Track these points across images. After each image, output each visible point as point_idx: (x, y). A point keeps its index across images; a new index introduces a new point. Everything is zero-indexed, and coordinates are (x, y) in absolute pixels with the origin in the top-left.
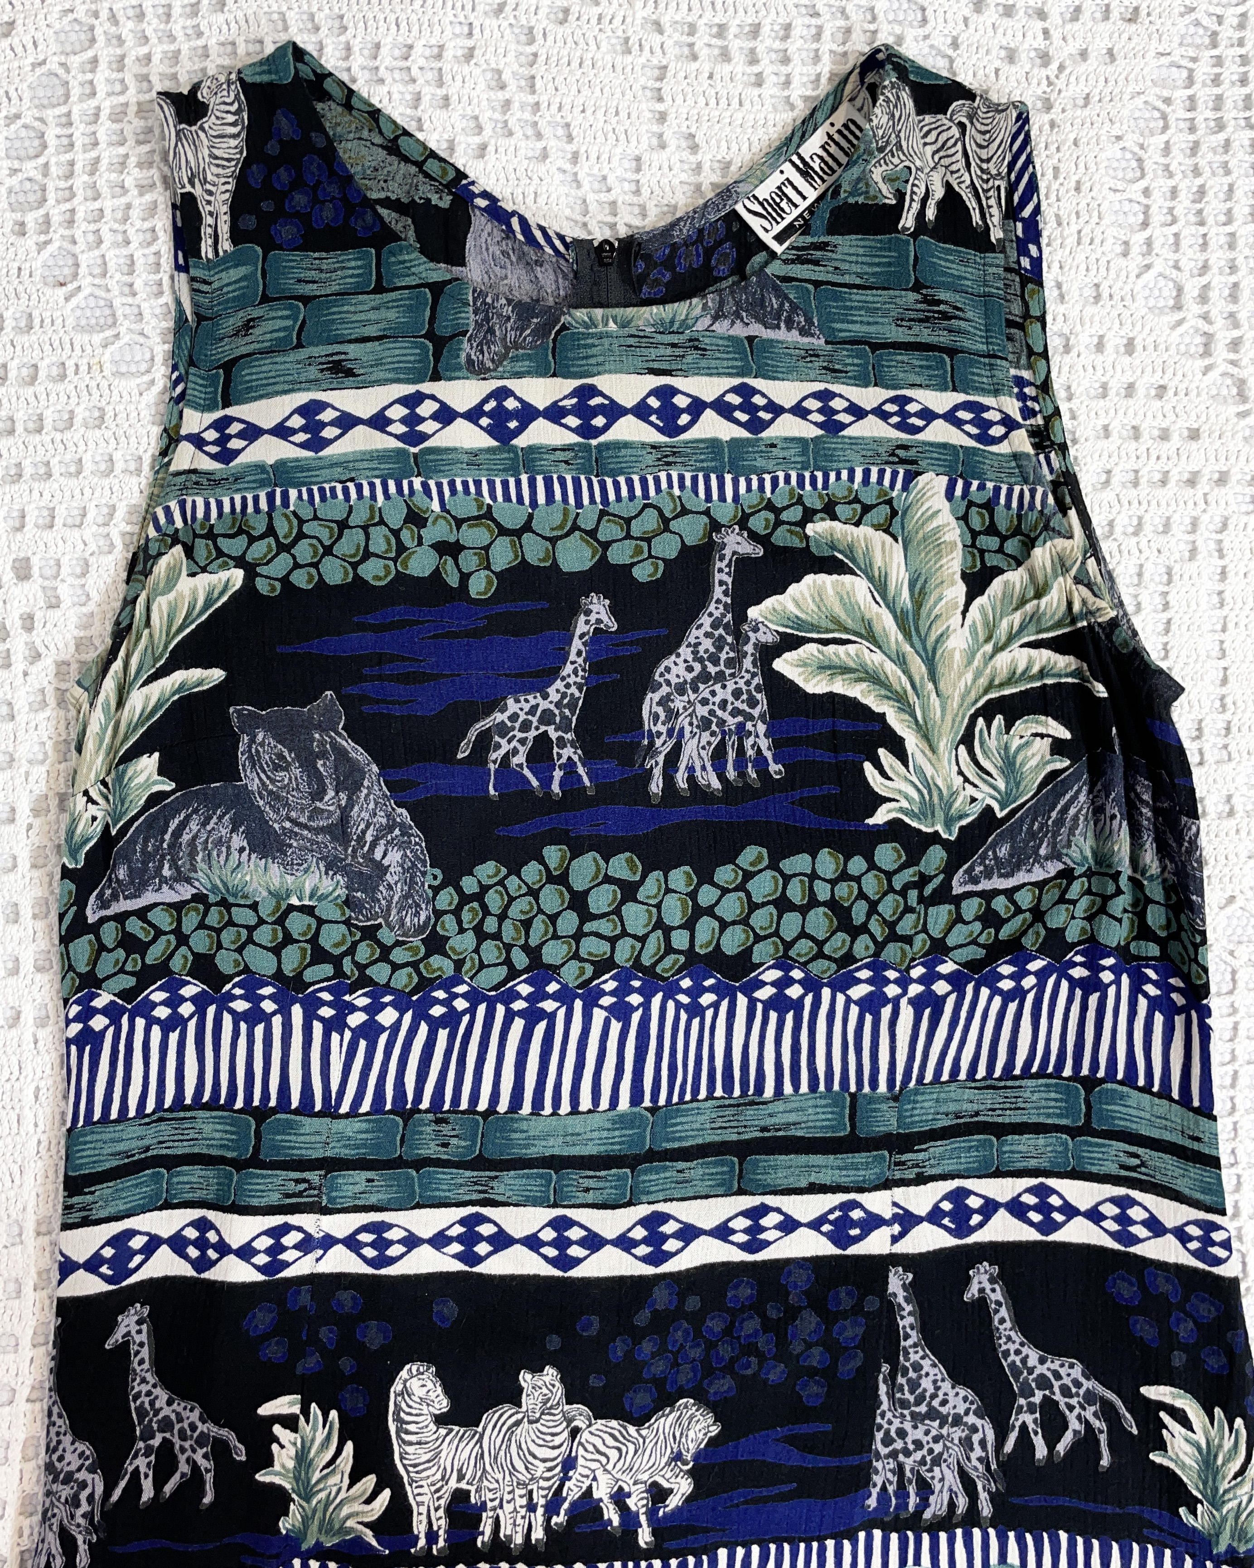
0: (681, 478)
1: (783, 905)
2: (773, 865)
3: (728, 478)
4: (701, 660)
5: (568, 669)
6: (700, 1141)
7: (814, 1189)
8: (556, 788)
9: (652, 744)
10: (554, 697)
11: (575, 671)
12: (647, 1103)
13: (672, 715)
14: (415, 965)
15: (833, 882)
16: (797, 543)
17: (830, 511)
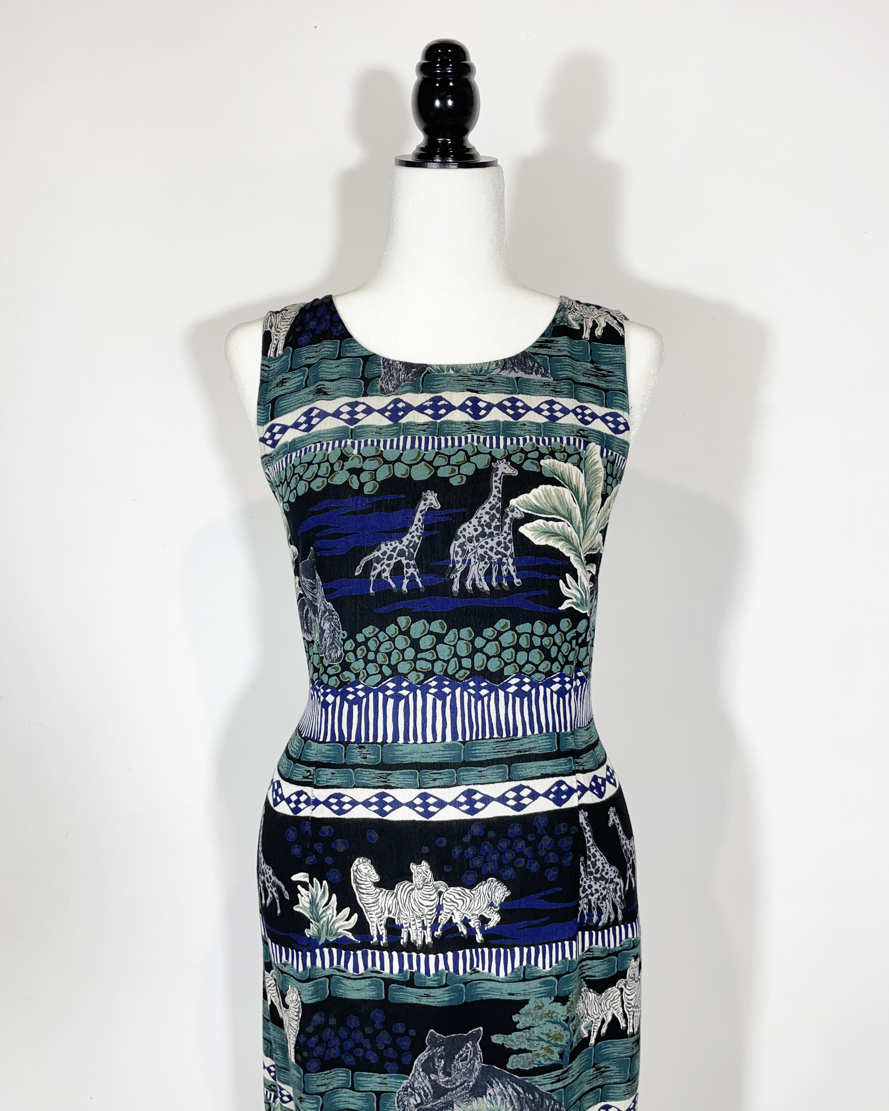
0: (478, 438)
1: (517, 648)
2: (513, 629)
3: (502, 438)
4: (482, 526)
5: (413, 528)
6: (488, 758)
7: (543, 776)
8: (404, 588)
9: (454, 566)
10: (405, 542)
11: (417, 529)
12: (460, 739)
13: (465, 552)
14: (337, 675)
15: (542, 637)
16: (535, 469)
17: (552, 454)
